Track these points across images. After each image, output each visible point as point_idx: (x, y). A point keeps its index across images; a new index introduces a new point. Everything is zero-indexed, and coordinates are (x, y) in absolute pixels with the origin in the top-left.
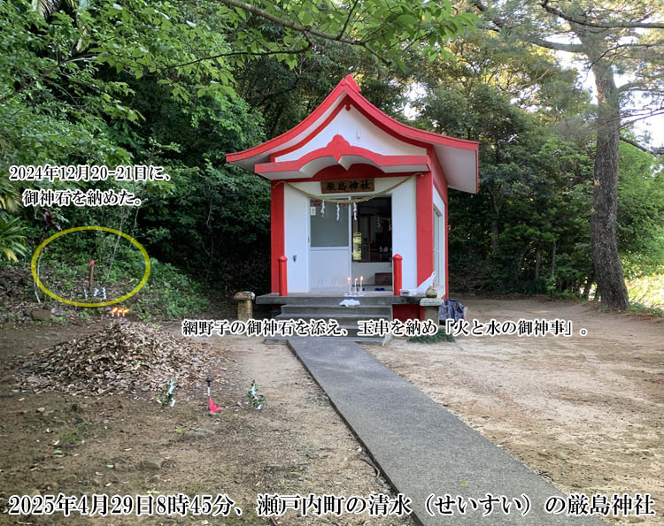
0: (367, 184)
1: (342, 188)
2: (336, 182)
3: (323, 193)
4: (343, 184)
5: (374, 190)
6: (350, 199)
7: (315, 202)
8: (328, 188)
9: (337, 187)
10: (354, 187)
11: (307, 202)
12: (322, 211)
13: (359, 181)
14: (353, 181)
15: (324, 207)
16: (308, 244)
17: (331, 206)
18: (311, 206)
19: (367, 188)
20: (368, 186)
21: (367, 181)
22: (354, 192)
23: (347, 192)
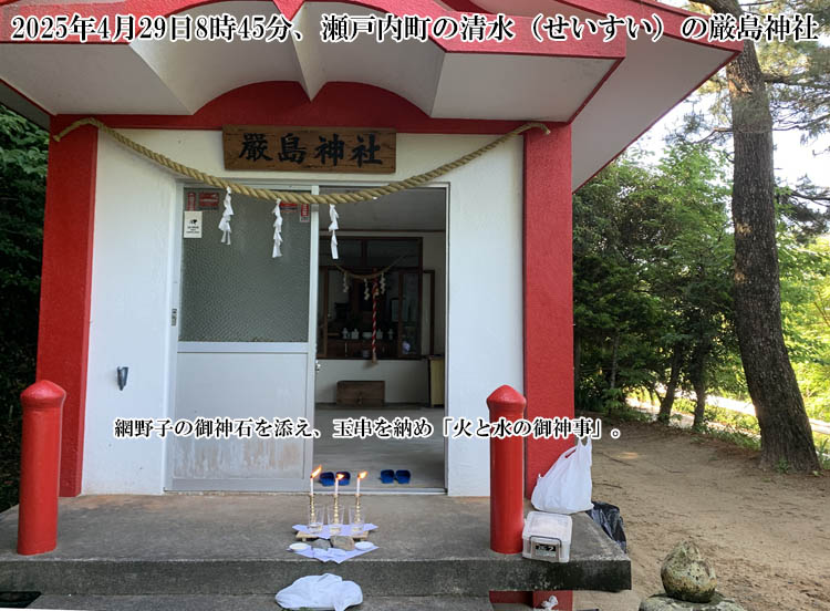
0: (374, 148)
1: (293, 156)
2: (274, 134)
3: (229, 164)
4: (296, 140)
5: (392, 170)
6: (316, 190)
7: (201, 196)
8: (246, 153)
9: (274, 148)
10: (331, 155)
11: (172, 197)
12: (224, 225)
13: (349, 136)
14: (328, 132)
15: (229, 211)
16: (169, 332)
17: (254, 210)
18: (187, 208)
19: (372, 161)
20: (377, 156)
21: (372, 138)
22: (330, 171)
23: (308, 168)
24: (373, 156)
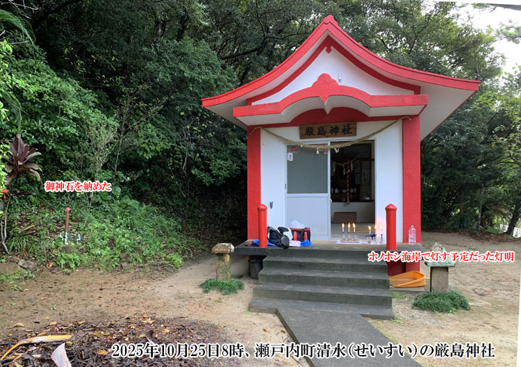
0: (349, 129)
1: (322, 133)
2: (316, 128)
3: (302, 137)
4: (323, 129)
5: (356, 135)
6: (329, 143)
7: (292, 148)
8: (307, 133)
9: (316, 131)
10: (335, 132)
11: (284, 148)
13: (341, 126)
14: (333, 125)
16: (284, 191)
18: (288, 152)
19: (348, 132)
20: (350, 131)
21: (348, 126)
22: (334, 137)
23: (327, 137)
24: (349, 131)
